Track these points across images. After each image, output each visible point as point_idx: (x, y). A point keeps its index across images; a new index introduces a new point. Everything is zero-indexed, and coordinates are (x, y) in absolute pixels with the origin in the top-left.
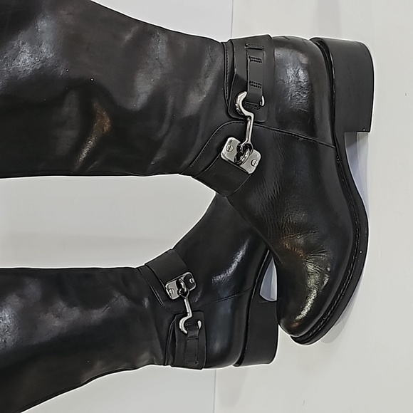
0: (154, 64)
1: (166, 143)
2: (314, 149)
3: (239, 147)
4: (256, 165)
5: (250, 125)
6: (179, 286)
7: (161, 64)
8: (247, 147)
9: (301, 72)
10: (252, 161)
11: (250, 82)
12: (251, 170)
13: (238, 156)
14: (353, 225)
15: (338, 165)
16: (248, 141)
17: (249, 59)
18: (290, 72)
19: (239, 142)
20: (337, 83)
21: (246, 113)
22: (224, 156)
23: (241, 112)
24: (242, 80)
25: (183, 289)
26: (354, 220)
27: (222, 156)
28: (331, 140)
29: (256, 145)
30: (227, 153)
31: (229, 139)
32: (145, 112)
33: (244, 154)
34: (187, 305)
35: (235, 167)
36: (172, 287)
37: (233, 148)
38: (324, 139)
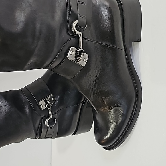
0: (26, 5)
1: (36, 51)
3: (76, 52)
4: (86, 62)
5: (81, 40)
6: (46, 103)
7: (30, 5)
8: (81, 52)
10: (84, 60)
11: (80, 15)
12: (84, 64)
13: (76, 57)
14: (135, 89)
15: (127, 59)
16: (81, 48)
17: (78, 3)
19: (76, 49)
20: (126, 16)
21: (78, 33)
22: (69, 57)
23: (75, 32)
24: (75, 14)
26: (135, 87)
27: (68, 58)
28: (123, 46)
29: (86, 50)
30: (71, 56)
31: (71, 48)
32: (23, 34)
33: (80, 56)
34: (50, 113)
35: (75, 63)
36: (42, 103)
37: (74, 53)
38: (120, 46)
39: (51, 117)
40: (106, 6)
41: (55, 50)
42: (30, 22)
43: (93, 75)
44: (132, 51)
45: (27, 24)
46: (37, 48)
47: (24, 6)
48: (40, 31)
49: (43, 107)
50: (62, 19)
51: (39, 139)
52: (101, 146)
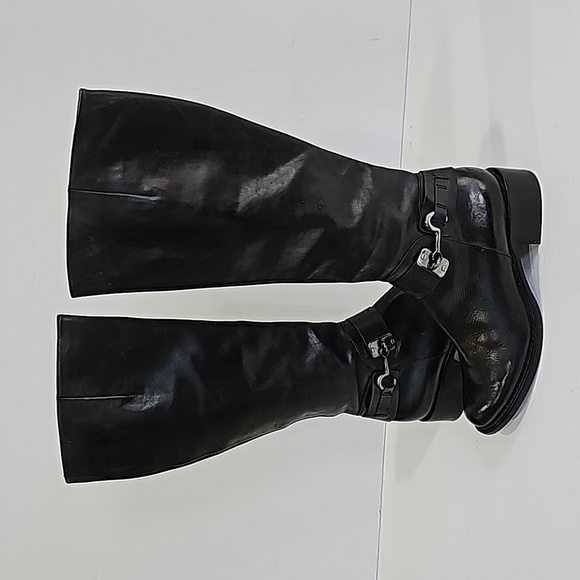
2: (494, 258)
3: (431, 255)
4: (446, 271)
5: (438, 237)
6: (380, 346)
8: (437, 255)
9: (481, 197)
10: (442, 268)
11: (438, 204)
12: (442, 275)
13: (430, 263)
15: (514, 271)
16: (438, 250)
17: (436, 187)
18: (472, 196)
19: (431, 252)
21: (433, 228)
23: (430, 228)
24: (431, 203)
25: (384, 349)
26: (530, 317)
27: (418, 264)
28: (508, 251)
29: (445, 253)
30: (422, 261)
31: (423, 250)
33: (435, 261)
34: (386, 364)
35: (428, 272)
36: (373, 346)
37: (427, 257)
38: (502, 250)
39: (387, 373)
40: (481, 190)
41: (400, 252)
42: (369, 212)
43: (458, 293)
44: (528, 262)
45: (364, 216)
46: (376, 249)
47: (362, 194)
48: (381, 227)
49: (375, 354)
50: (412, 210)
51: (364, 416)
52: (474, 425)
